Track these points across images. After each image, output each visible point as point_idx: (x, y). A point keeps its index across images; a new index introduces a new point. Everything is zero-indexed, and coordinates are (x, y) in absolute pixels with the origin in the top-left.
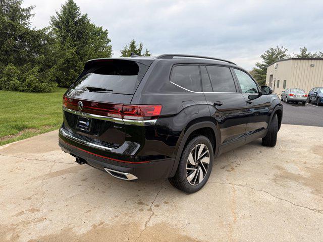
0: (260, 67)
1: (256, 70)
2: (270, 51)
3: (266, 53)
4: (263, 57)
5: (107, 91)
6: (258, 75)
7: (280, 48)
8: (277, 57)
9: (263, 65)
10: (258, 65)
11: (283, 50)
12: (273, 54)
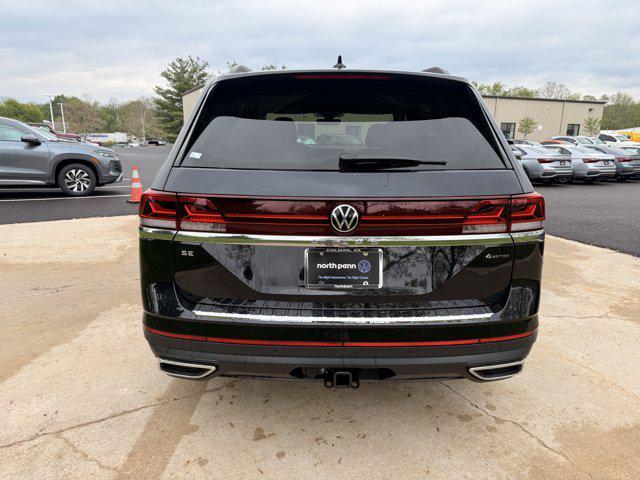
0: (163, 94)
1: (158, 102)
2: (178, 65)
3: (171, 69)
4: (165, 75)
5: (420, 167)
6: (162, 111)
7: (195, 60)
8: (192, 77)
9: (169, 92)
10: (159, 91)
11: (201, 64)
12: (183, 71)
